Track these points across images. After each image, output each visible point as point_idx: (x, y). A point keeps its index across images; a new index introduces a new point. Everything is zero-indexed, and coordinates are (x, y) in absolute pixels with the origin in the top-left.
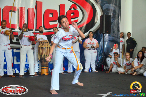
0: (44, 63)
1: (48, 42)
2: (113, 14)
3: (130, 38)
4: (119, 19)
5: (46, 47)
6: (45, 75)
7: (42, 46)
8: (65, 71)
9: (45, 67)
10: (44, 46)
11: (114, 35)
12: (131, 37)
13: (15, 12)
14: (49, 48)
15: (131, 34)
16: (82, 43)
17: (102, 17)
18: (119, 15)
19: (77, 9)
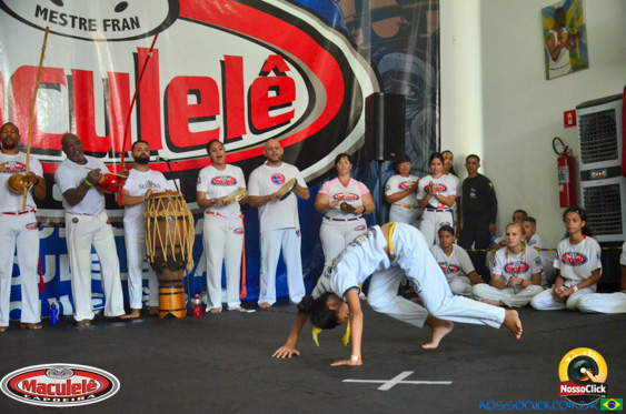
0: (169, 274)
1: (180, 198)
2: (412, 89)
3: (475, 175)
4: (437, 107)
5: (176, 213)
6: (173, 316)
7: (161, 214)
8: (250, 301)
9: (173, 290)
10: (166, 213)
11: (419, 166)
12: (480, 171)
13: (59, 89)
14: (187, 218)
15: (481, 163)
16: (308, 196)
17: (373, 99)
18: (435, 94)
19: (287, 73)
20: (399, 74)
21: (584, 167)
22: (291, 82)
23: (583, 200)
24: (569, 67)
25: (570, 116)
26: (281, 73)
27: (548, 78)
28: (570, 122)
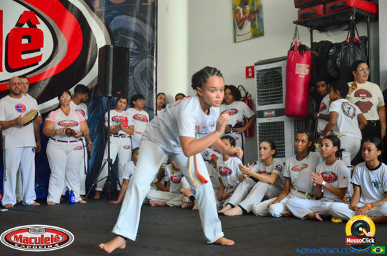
2: (136, 44)
4: (155, 58)
17: (105, 49)
18: (153, 48)
19: (37, 25)
20: (126, 32)
21: (259, 108)
22: (40, 33)
23: (258, 132)
24: (250, 34)
25: (250, 70)
26: (33, 25)
27: (235, 41)
28: (250, 75)
